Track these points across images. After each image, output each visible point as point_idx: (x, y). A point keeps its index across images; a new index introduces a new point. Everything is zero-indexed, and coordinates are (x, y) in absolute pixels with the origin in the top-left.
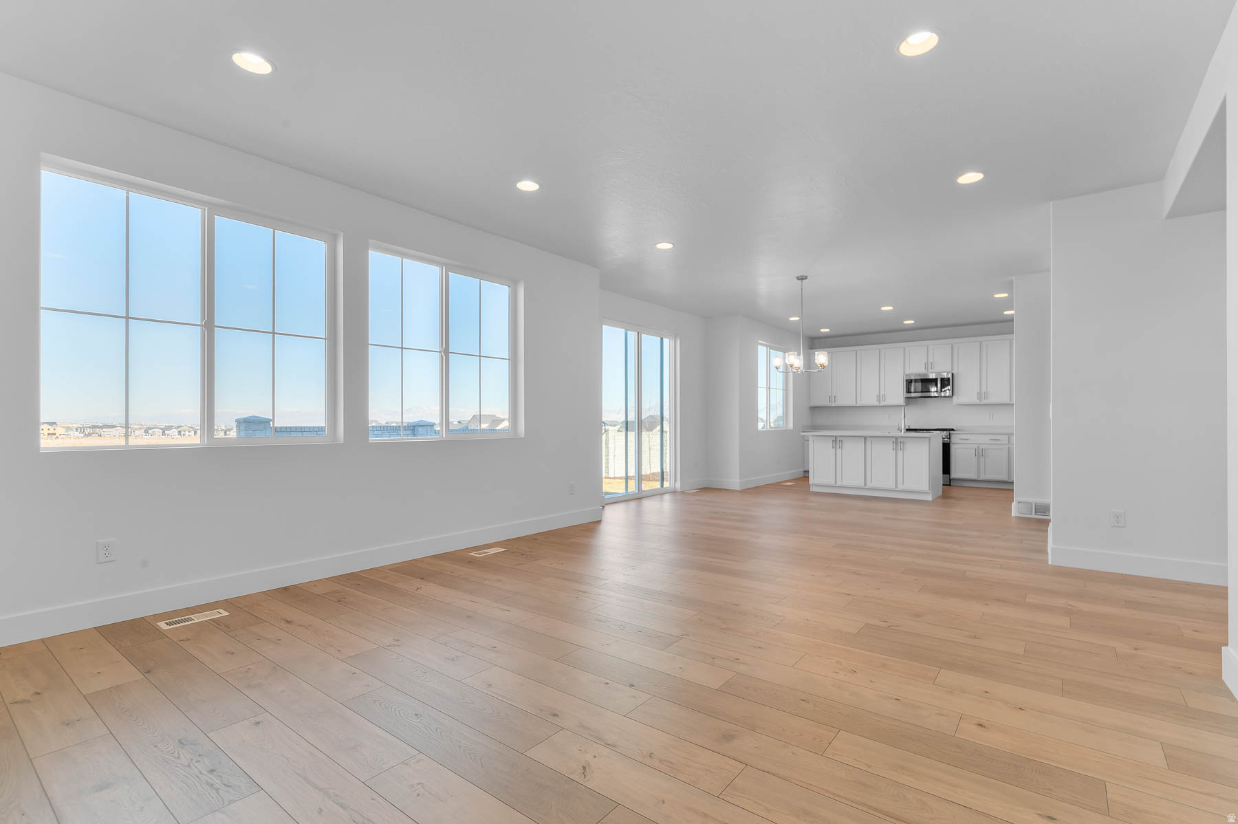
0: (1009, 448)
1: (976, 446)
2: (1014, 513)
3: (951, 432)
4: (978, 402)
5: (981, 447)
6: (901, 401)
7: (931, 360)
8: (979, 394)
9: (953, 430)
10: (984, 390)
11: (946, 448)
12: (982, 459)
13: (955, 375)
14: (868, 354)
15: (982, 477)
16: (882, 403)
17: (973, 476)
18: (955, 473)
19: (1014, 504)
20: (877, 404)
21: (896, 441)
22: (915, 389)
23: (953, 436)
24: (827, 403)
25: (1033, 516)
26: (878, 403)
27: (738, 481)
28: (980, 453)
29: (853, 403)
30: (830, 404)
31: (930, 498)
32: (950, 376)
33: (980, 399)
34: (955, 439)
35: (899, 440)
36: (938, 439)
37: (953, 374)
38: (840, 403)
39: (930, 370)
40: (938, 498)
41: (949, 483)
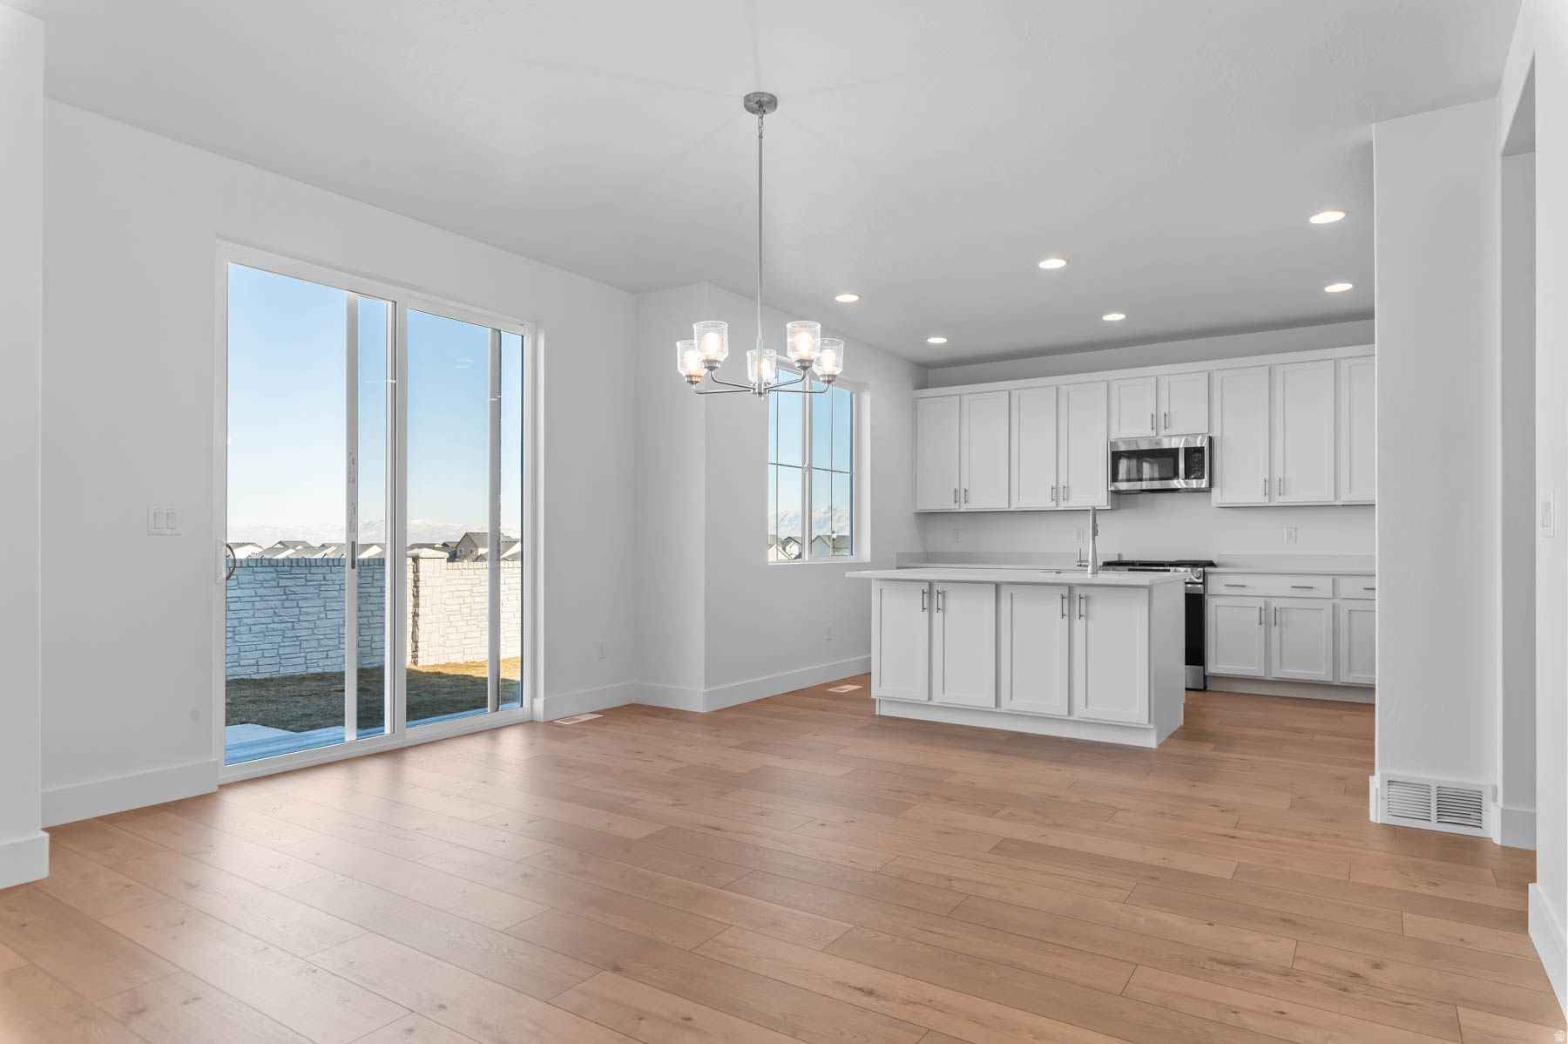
0: (1334, 605)
1: (1261, 603)
2: (1377, 813)
3: (1208, 569)
4: (1264, 501)
5: (1275, 603)
6: (1101, 500)
7: (1163, 409)
8: (1268, 482)
9: (1211, 564)
10: (1278, 474)
11: (1195, 606)
12: (1275, 631)
13: (1217, 443)
14: (1034, 395)
15: (1276, 673)
16: (1063, 506)
17: (1253, 669)
18: (1217, 663)
19: (1375, 783)
20: (1052, 506)
21: (1070, 594)
22: (1129, 471)
23: (1210, 578)
24: (951, 506)
25: (1433, 825)
26: (1054, 504)
27: (703, 689)
28: (1270, 618)
29: (1000, 504)
30: (954, 507)
31: (1151, 741)
32: (1205, 444)
33: (1268, 493)
34: (1217, 584)
35: (1078, 592)
36: (1174, 586)
37: (1210, 439)
38: (975, 504)
39: (1163, 432)
40: (1173, 736)
41: (1202, 687)
